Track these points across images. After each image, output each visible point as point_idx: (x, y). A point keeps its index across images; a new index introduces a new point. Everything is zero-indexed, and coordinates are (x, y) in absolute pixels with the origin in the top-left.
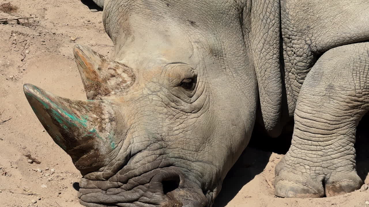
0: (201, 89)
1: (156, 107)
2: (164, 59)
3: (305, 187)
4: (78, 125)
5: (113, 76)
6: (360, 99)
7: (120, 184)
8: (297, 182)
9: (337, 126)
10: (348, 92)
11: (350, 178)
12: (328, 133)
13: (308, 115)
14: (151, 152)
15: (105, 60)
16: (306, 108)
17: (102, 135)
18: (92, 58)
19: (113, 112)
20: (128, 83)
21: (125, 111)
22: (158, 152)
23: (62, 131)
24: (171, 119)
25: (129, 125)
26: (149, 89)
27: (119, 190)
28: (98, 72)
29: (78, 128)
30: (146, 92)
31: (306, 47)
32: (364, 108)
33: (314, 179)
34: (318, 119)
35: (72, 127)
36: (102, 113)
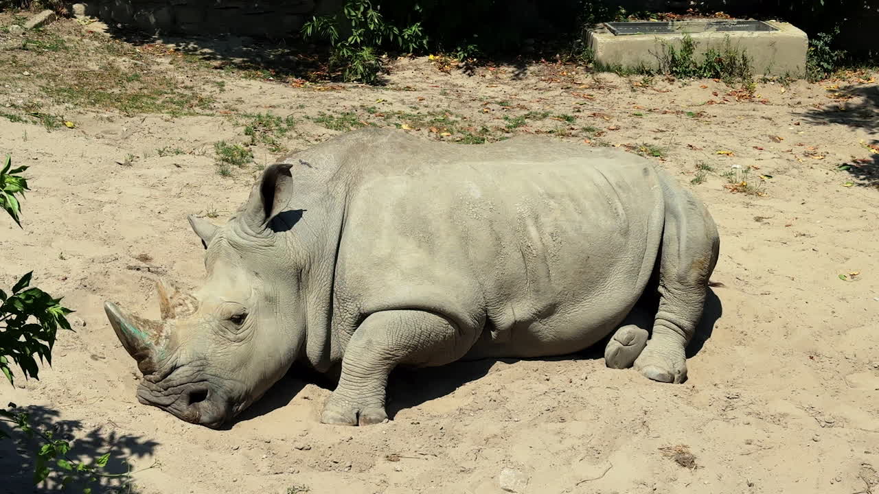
0: (248, 325)
1: (207, 334)
2: (222, 298)
3: (342, 417)
4: (138, 338)
5: (181, 305)
6: (391, 353)
7: (162, 390)
8: (338, 412)
9: (373, 372)
10: (383, 347)
11: (378, 414)
12: (365, 376)
13: (351, 362)
14: (191, 368)
15: (179, 292)
16: (351, 357)
17: (156, 348)
18: (168, 288)
19: (170, 332)
20: (191, 312)
21: (180, 333)
22: (197, 369)
23: (126, 339)
24: (216, 344)
25: (181, 343)
26: (205, 319)
27: (160, 394)
28: (169, 299)
29: (138, 340)
30: (202, 320)
31: (356, 309)
32: (395, 360)
33: (351, 412)
34: (358, 365)
35: (134, 338)
36: (161, 331)
